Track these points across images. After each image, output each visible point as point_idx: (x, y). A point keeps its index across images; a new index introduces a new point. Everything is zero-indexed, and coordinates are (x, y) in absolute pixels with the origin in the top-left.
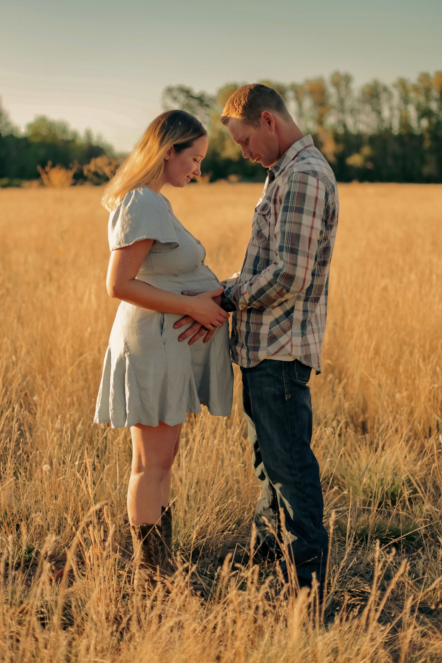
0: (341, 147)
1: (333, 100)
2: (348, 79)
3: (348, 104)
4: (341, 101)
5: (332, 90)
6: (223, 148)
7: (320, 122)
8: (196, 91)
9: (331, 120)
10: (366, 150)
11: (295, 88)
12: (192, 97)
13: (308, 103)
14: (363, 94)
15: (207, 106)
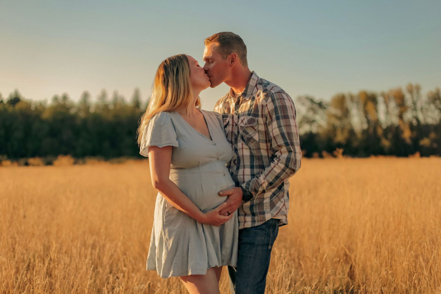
0: (415, 133)
1: (409, 102)
2: (418, 88)
3: (419, 105)
4: (414, 103)
5: (408, 96)
6: (335, 135)
7: (401, 117)
8: (317, 99)
9: (409, 116)
10: (433, 135)
11: (383, 95)
12: (315, 103)
13: (392, 104)
14: (429, 98)
15: (325, 108)
